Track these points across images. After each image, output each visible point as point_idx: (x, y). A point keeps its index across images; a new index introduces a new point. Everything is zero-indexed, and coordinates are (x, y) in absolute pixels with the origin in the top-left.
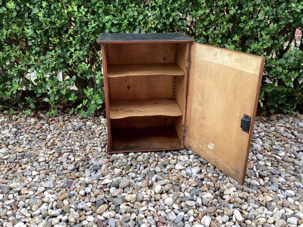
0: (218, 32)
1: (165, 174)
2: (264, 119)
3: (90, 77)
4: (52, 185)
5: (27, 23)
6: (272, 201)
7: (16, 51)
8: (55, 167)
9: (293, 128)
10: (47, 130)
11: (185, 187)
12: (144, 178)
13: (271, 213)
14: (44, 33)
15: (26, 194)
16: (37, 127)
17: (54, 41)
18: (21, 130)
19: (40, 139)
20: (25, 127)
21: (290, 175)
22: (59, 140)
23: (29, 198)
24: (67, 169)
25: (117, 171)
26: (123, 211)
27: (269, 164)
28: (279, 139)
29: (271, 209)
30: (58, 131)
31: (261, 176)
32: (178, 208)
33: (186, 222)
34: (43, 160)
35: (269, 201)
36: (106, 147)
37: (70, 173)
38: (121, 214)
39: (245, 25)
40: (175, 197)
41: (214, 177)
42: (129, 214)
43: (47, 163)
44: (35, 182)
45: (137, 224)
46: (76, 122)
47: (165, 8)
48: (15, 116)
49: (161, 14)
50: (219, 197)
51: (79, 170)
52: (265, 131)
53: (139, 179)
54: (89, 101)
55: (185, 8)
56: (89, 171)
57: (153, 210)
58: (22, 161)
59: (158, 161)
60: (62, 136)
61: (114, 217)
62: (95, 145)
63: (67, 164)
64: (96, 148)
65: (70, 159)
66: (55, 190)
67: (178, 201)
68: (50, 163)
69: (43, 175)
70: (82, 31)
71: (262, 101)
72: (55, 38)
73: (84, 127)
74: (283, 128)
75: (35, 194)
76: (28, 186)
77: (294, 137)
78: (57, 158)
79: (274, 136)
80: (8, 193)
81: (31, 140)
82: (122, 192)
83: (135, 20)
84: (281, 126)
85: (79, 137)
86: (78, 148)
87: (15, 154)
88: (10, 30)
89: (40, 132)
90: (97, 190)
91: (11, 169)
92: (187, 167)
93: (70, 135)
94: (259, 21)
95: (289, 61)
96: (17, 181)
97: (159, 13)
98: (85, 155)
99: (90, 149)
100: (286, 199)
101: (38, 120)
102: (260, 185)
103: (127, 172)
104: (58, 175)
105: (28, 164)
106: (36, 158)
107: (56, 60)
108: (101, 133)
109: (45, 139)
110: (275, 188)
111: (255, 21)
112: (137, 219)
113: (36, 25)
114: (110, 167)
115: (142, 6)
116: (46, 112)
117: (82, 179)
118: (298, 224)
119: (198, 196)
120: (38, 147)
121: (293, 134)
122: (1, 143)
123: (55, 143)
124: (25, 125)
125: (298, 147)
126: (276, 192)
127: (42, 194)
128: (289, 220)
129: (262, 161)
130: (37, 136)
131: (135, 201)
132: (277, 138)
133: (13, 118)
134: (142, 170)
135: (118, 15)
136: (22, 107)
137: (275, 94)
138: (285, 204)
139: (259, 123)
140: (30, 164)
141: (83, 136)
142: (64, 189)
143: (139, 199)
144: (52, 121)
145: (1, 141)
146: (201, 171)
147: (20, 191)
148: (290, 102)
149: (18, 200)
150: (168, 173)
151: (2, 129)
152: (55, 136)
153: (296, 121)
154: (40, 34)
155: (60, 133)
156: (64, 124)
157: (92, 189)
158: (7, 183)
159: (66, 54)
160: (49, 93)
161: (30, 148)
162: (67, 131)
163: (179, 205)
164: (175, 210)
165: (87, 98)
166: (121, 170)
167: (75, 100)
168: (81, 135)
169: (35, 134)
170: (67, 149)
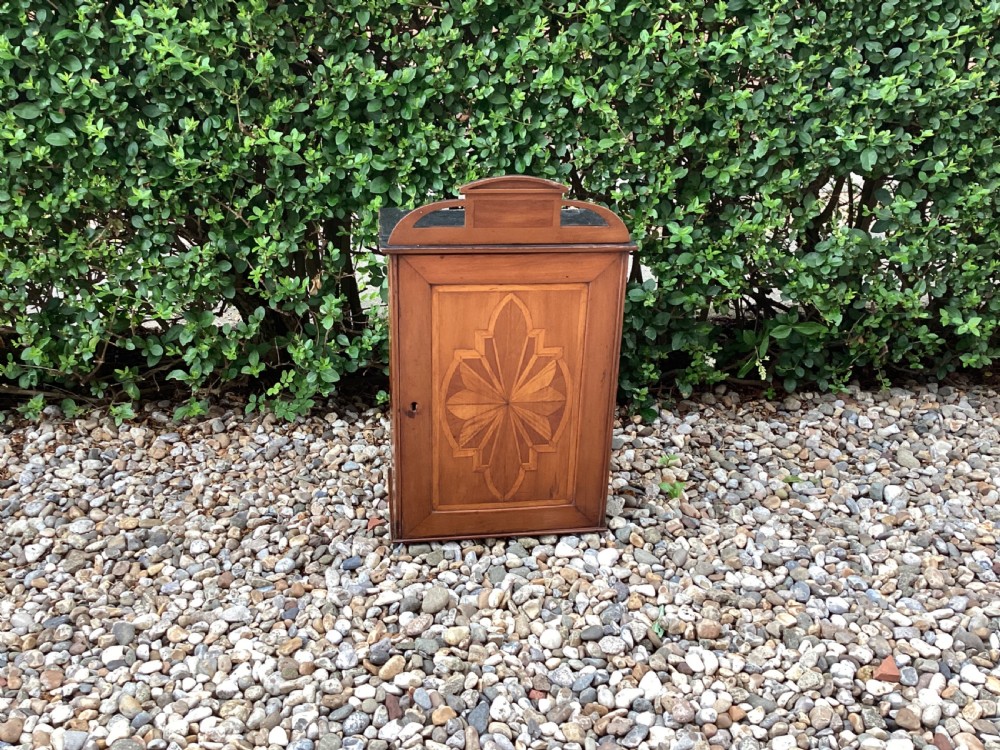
0: (651, 191)
1: (532, 570)
2: (770, 407)
3: (304, 311)
4: (248, 615)
5: (134, 172)
6: (795, 625)
7: (96, 245)
8: (239, 566)
9: (844, 433)
10: (185, 460)
11: (587, 601)
12: (481, 583)
13: (792, 654)
14: (180, 196)
15: (182, 642)
16: (155, 453)
17: (208, 218)
18: (110, 463)
19: (174, 487)
20: (120, 453)
21: (838, 560)
22: (231, 488)
23: (191, 653)
24: (273, 570)
25: (409, 569)
26: (445, 670)
27: (786, 533)
28: (809, 464)
29: (794, 644)
30: (220, 463)
31: (768, 566)
32: (576, 656)
33: (600, 687)
34: (203, 549)
35: (788, 624)
37: (285, 579)
38: (439, 677)
39: (720, 173)
40: (565, 628)
41: (654, 572)
42: (461, 676)
43: (215, 556)
44: (197, 609)
45: (484, 697)
46: (262, 435)
47: (512, 130)
48: (83, 422)
49: (503, 147)
51: (306, 571)
52: (774, 444)
53: (470, 586)
54: (302, 374)
55: (564, 131)
56: (335, 572)
57: (516, 663)
58: (143, 554)
60: (235, 478)
61: (422, 685)
62: (334, 499)
63: (273, 557)
64: (338, 508)
65: (276, 543)
66: (258, 627)
67: (573, 638)
68: (222, 556)
69: (213, 591)
70: (287, 191)
71: (764, 363)
72: (212, 210)
73: (288, 448)
74: (819, 432)
75: (207, 641)
76: (181, 619)
77: (846, 458)
78: (239, 540)
79: (796, 455)
80: (133, 642)
81: (148, 492)
82: (431, 621)
83: (432, 160)
84: (813, 427)
85: (283, 478)
86: (289, 509)
87: (119, 538)
88: (83, 190)
89: (169, 469)
90: (367, 622)
91: (119, 578)
92: (584, 550)
93: (256, 473)
94: (753, 163)
95: (830, 259)
96: (146, 608)
97: (497, 144)
98: (313, 531)
99: (322, 513)
100: (829, 618)
101: (152, 432)
102: (767, 588)
103: (434, 570)
104: (254, 588)
105: (165, 561)
106: (181, 542)
107: (211, 267)
108: (341, 465)
109: (187, 488)
110: (802, 592)
111: (744, 161)
112: (481, 687)
114: (387, 561)
115: (451, 126)
116: (171, 407)
117: (318, 594)
118: (855, 677)
119: (619, 623)
120: (176, 512)
121: (845, 448)
122: (63, 505)
123: (221, 500)
124: (118, 450)
125: (857, 485)
126: (804, 602)
127: (224, 640)
128: (835, 668)
129: (769, 526)
130: (164, 480)
131: (471, 643)
132: (805, 461)
133: (79, 429)
134: (472, 562)
135: (387, 148)
136: (101, 396)
137: (797, 343)
138: (826, 631)
139: (757, 420)
140: (168, 561)
141: (291, 474)
142: (282, 624)
143: (477, 638)
144: (192, 433)
145: (63, 501)
146: (621, 557)
147: (165, 634)
148: (835, 362)
149: (164, 658)
150: (539, 569)
151: (52, 463)
152: (216, 478)
153: (851, 413)
154: (169, 200)
155: (227, 469)
156: (230, 442)
157: (351, 620)
158: (121, 616)
159: (239, 251)
160: (188, 357)
161: (155, 517)
162: (244, 463)
163: (577, 647)
164: (569, 660)
165: (295, 367)
166: (419, 567)
167: (261, 373)
168: (286, 473)
169: (155, 475)
170: (258, 514)
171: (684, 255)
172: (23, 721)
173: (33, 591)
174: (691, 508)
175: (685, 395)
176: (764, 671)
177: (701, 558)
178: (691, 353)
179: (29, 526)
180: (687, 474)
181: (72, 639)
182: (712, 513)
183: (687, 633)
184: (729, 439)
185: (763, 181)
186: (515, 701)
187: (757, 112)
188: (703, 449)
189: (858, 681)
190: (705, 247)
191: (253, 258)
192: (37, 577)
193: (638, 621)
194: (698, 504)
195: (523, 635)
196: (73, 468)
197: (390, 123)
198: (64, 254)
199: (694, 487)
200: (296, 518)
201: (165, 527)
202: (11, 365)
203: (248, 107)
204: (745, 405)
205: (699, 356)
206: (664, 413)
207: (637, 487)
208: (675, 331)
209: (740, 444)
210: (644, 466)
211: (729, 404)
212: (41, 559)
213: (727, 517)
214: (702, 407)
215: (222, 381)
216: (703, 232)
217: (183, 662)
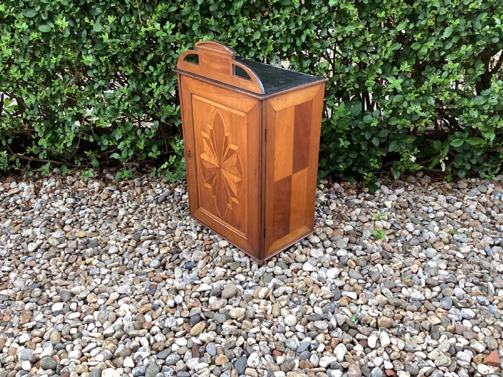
0: (378, 57)
1: (288, 277)
2: (448, 186)
3: (179, 123)
4: (129, 291)
5: (86, 46)
6: (439, 324)
7: (70, 86)
8: (132, 262)
9: (491, 204)
10: (118, 200)
12: (257, 283)
13: (434, 342)
14: (110, 60)
15: (94, 303)
16: (103, 195)
17: (126, 72)
18: (80, 200)
19: (109, 216)
20: (86, 195)
21: (473, 285)
22: (137, 218)
23: (97, 310)
24: (148, 266)
25: (220, 271)
26: (227, 333)
27: (443, 266)
28: (466, 223)
29: (437, 336)
30: (135, 204)
31: (429, 286)
32: (303, 331)
33: (313, 352)
34: (115, 251)
35: (435, 323)
36: (204, 231)
37: (154, 271)
38: (224, 337)
39: (422, 46)
40: (300, 314)
41: (358, 284)
42: (235, 338)
43: (121, 255)
44: (105, 285)
45: (245, 352)
46: (160, 189)
47: (295, 21)
48: (71, 177)
49: (289, 30)
51: (166, 268)
52: (446, 209)
53: (250, 284)
54: (179, 158)
55: (325, 21)
56: (180, 270)
57: (268, 333)
58: (85, 251)
59: (279, 257)
60: (140, 212)
61: (214, 341)
62: (188, 228)
63: (149, 258)
64: (189, 233)
65: (153, 250)
66: (134, 298)
67: (304, 320)
68: (125, 256)
69: (115, 275)
70: (168, 57)
71: (445, 161)
72: (128, 67)
73: (171, 197)
74: (476, 203)
75: (106, 304)
76: (96, 290)
77: (489, 220)
78: (135, 248)
79: (459, 217)
80: (69, 301)
81: (95, 217)
82: (226, 303)
83: (247, 39)
84: (473, 200)
85: (164, 214)
86: (164, 232)
87: (75, 242)
88: (60, 56)
89: (109, 205)
90: (191, 300)
91: (70, 264)
92: (320, 267)
93: (151, 210)
94: (443, 41)
95: (490, 100)
96: (80, 282)
97: (285, 29)
98: (174, 245)
99: (180, 235)
100: (461, 321)
101: (104, 185)
102: (426, 299)
103: (234, 273)
104: (137, 275)
106: (105, 247)
107: (129, 99)
109: (116, 217)
110: (447, 304)
111: (437, 40)
112: (245, 345)
113: (98, 48)
114: (209, 265)
115: (259, 19)
116: (116, 172)
117: (169, 281)
118: (472, 360)
119: (333, 313)
120: (107, 229)
121: (490, 214)
122: (53, 222)
123: (130, 224)
124: (86, 193)
125: (493, 238)
126: (448, 310)
127: (116, 304)
128: (460, 354)
129: (434, 261)
130: (105, 211)
131: (244, 319)
132: (464, 220)
133: (68, 181)
134: (255, 270)
135: (222, 32)
136: (79, 164)
137: (467, 150)
138: (458, 330)
139: (439, 194)
140: (96, 257)
141: (169, 212)
142: (146, 297)
143: (248, 316)
144: (124, 186)
145: (53, 219)
146: (340, 273)
147: (86, 297)
148: (491, 161)
149: (83, 311)
150: (292, 277)
151: (52, 199)
152: (131, 212)
153: (498, 192)
154: (105, 62)
155: (137, 207)
156: (142, 192)
157: (183, 298)
158: (67, 285)
159: (144, 90)
160: (120, 146)
161: (95, 232)
162: (147, 204)
163: (304, 326)
164: (298, 333)
165: (176, 154)
166: (225, 270)
167: (158, 156)
168: (167, 211)
169: (101, 208)
170: (147, 234)
171: (398, 96)
172: (5, 340)
173: (28, 268)
174: (389, 246)
175: (396, 177)
176: (415, 352)
177: (389, 278)
178: (401, 153)
179: (33, 233)
180: (390, 225)
181: (40, 296)
182: (401, 250)
183: (371, 324)
184: (419, 205)
185: (449, 52)
186: (263, 356)
187: (446, 9)
188: (403, 210)
189: (473, 363)
190: (411, 91)
191: (151, 93)
192: (31, 261)
193: (344, 313)
194: (393, 244)
195: (275, 316)
196: (61, 202)
197: (223, 17)
198: (54, 90)
199: (393, 233)
200: (166, 237)
201: (99, 238)
202: (34, 147)
203: (144, 9)
204: (433, 184)
205: (405, 155)
206: (382, 187)
207: (358, 231)
208: (392, 140)
209: (425, 208)
210: (364, 219)
211: (423, 183)
212: (35, 251)
213: (410, 253)
214: (407, 184)
215: (139, 159)
216: (410, 82)
217: (92, 314)
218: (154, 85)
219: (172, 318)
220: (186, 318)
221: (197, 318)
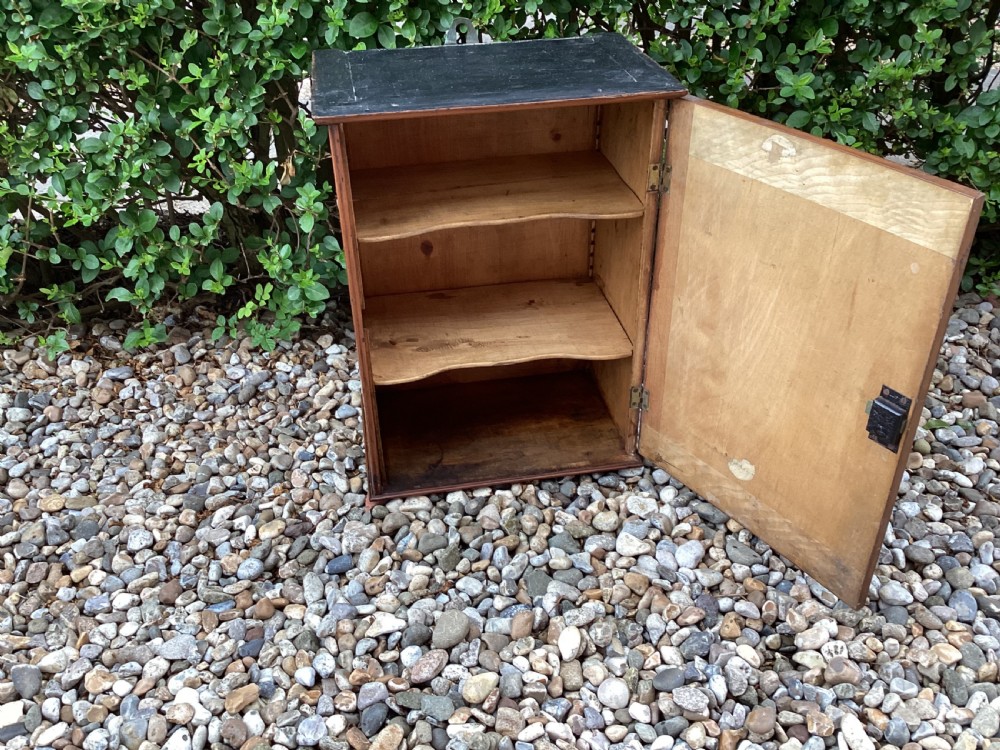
0: (754, 22)
1: (585, 575)
3: (275, 206)
4: (193, 653)
5: (16, 19)
6: (958, 663)
8: (190, 569)
10: (137, 404)
11: (663, 627)
12: (514, 596)
13: (959, 713)
14: (85, 52)
15: (104, 693)
16: (100, 396)
17: (129, 82)
18: (41, 410)
19: (118, 446)
20: (55, 396)
22: (190, 448)
23: (116, 711)
24: (235, 575)
25: (415, 573)
27: (936, 512)
28: (956, 399)
29: (962, 696)
30: (180, 410)
31: (915, 565)
32: (648, 720)
34: (144, 543)
35: (949, 662)
36: (362, 468)
37: (249, 589)
40: (633, 672)
41: (753, 576)
43: (160, 552)
44: (129, 639)
46: (241, 369)
48: (13, 352)
50: (778, 655)
51: (280, 575)
53: (499, 603)
54: (280, 289)
56: (317, 581)
57: (564, 735)
58: (67, 549)
59: (553, 522)
60: (196, 431)
62: (322, 464)
63: (235, 556)
64: (325, 476)
65: (242, 532)
66: (207, 669)
67: (645, 688)
68: (170, 551)
69: (152, 610)
70: (235, 38)
72: (133, 71)
73: (268, 385)
74: (963, 350)
75: (138, 691)
76: (107, 656)
78: (194, 528)
79: (936, 386)
80: (39, 694)
81: (84, 452)
82: (445, 662)
84: (956, 343)
85: (257, 431)
86: (264, 480)
87: (37, 527)
89: (116, 419)
90: (356, 663)
91: (33, 587)
92: (657, 541)
93: (224, 422)
96: (62, 638)
98: (292, 512)
99: (306, 485)
101: (98, 365)
102: (916, 600)
103: (452, 575)
104: (208, 604)
105: (94, 562)
106: (117, 533)
107: (143, 150)
108: (333, 411)
109: (136, 447)
110: (966, 608)
114: (387, 561)
116: (124, 331)
117: (294, 612)
119: (708, 659)
120: (117, 483)
123: (175, 466)
124: (55, 390)
126: (970, 623)
127: (161, 690)
129: (911, 500)
130: (107, 435)
131: (499, 704)
132: (949, 393)
133: (6, 364)
134: (503, 563)
136: (31, 320)
140: (97, 562)
141: (270, 424)
142: (240, 665)
143: (508, 693)
146: (707, 553)
147: (82, 679)
149: (79, 719)
150: (595, 574)
152: (172, 432)
154: (71, 58)
155: (187, 419)
156: (196, 377)
157: (336, 656)
158: (29, 648)
159: (178, 126)
160: (130, 270)
161: (88, 492)
162: (211, 408)
163: (649, 704)
164: (639, 728)
165: (272, 281)
166: (429, 570)
167: (228, 289)
168: (263, 423)
169: (96, 427)
170: (222, 488)
171: (796, 114)
185: (915, 3)
190: (826, 103)
191: (199, 134)
200: (271, 493)
215: (180, 298)
216: (824, 81)
217: (102, 725)
218: (204, 113)
219: (314, 718)
220: (348, 712)
221: (380, 712)
